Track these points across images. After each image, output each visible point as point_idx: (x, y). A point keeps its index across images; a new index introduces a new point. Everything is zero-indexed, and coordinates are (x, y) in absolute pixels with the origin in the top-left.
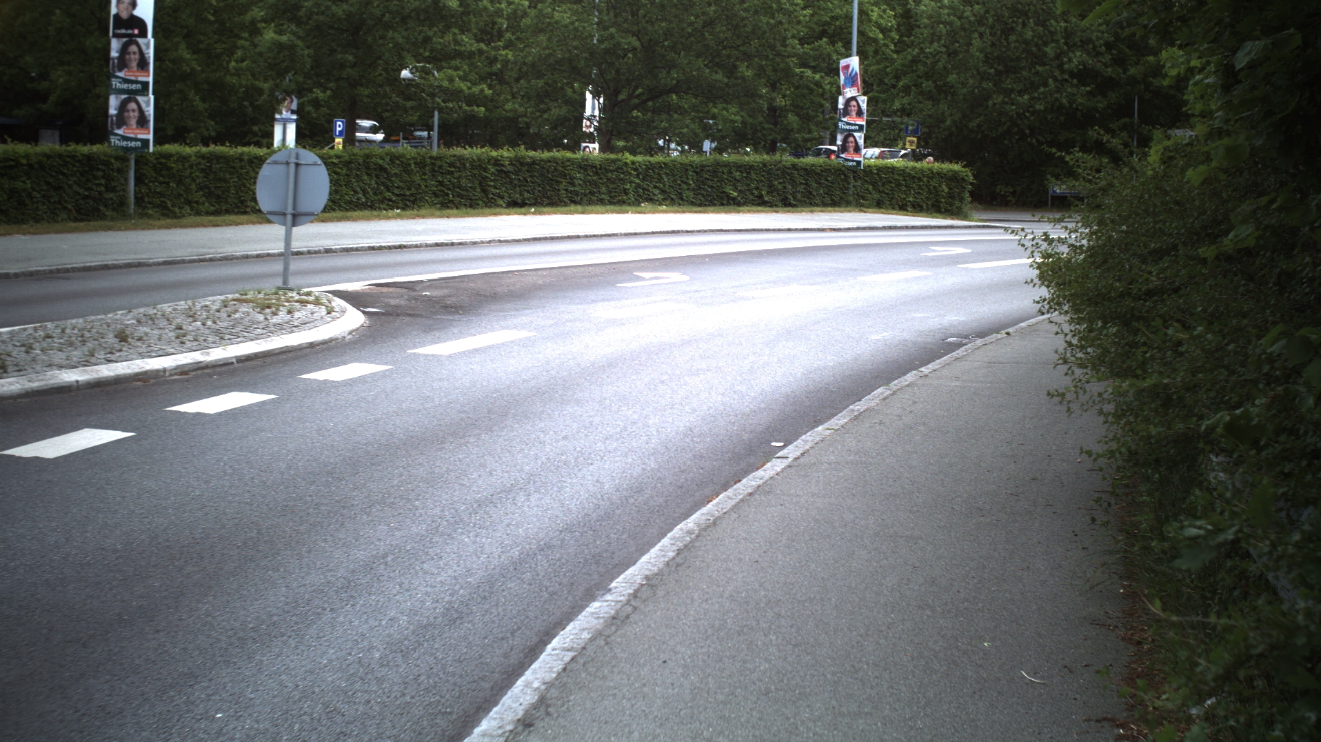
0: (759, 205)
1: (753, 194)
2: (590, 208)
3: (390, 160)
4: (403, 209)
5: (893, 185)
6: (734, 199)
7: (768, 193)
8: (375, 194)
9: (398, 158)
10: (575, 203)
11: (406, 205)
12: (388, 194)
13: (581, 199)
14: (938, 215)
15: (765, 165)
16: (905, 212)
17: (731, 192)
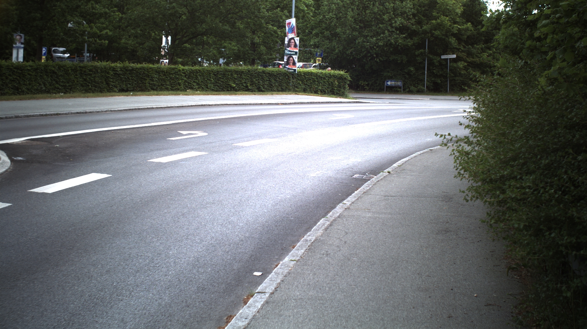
0: (246, 91)
1: (243, 85)
2: (161, 92)
3: (59, 68)
4: (65, 93)
5: (312, 81)
6: (234, 88)
7: (251, 85)
8: (50, 85)
9: (62, 67)
10: (153, 89)
11: (67, 91)
12: (57, 86)
13: (157, 88)
14: (333, 96)
15: (249, 71)
16: (318, 95)
17: (232, 84)
